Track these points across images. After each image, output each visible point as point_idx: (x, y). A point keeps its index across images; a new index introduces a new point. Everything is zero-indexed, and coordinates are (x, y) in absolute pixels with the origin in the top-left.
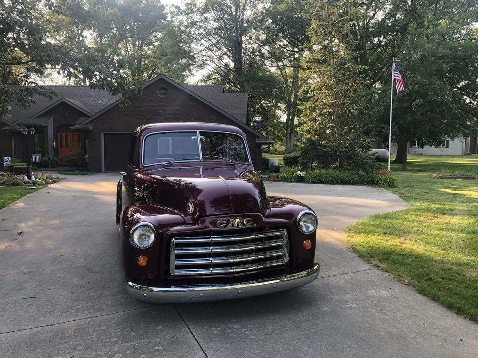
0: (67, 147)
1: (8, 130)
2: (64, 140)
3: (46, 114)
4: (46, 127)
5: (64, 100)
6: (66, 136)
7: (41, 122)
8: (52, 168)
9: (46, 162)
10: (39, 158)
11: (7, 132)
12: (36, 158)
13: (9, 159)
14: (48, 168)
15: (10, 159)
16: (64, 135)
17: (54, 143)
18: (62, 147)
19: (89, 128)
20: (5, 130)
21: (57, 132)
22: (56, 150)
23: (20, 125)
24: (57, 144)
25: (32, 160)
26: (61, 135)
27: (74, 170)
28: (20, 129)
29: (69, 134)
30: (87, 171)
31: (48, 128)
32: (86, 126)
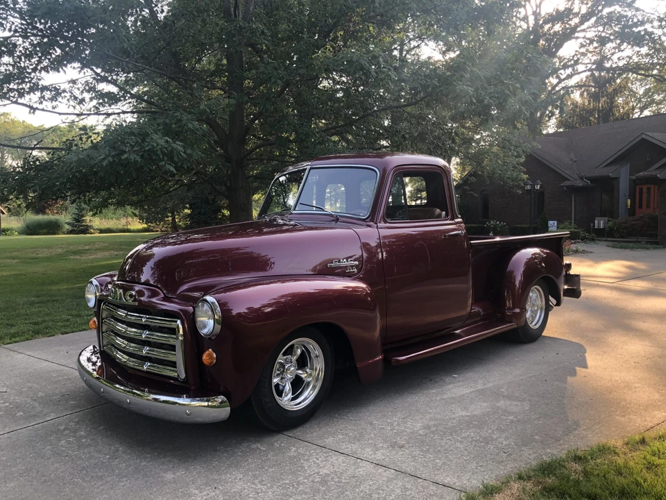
0: (648, 206)
1: (567, 187)
2: (645, 196)
3: (619, 160)
4: (617, 179)
5: (644, 136)
6: (649, 189)
7: (610, 172)
8: (619, 238)
9: (611, 229)
10: (604, 223)
11: (565, 188)
12: (600, 223)
13: (554, 224)
14: (614, 237)
15: (556, 224)
16: (645, 190)
17: (629, 201)
18: (641, 206)
19: (658, 176)
20: (563, 186)
21: (634, 184)
22: (632, 212)
23: (582, 179)
24: (633, 203)
25: (594, 226)
26: (641, 190)
27: (640, 242)
28: (580, 183)
29: (652, 187)
30: (657, 243)
31: (621, 180)
32: (654, 173)
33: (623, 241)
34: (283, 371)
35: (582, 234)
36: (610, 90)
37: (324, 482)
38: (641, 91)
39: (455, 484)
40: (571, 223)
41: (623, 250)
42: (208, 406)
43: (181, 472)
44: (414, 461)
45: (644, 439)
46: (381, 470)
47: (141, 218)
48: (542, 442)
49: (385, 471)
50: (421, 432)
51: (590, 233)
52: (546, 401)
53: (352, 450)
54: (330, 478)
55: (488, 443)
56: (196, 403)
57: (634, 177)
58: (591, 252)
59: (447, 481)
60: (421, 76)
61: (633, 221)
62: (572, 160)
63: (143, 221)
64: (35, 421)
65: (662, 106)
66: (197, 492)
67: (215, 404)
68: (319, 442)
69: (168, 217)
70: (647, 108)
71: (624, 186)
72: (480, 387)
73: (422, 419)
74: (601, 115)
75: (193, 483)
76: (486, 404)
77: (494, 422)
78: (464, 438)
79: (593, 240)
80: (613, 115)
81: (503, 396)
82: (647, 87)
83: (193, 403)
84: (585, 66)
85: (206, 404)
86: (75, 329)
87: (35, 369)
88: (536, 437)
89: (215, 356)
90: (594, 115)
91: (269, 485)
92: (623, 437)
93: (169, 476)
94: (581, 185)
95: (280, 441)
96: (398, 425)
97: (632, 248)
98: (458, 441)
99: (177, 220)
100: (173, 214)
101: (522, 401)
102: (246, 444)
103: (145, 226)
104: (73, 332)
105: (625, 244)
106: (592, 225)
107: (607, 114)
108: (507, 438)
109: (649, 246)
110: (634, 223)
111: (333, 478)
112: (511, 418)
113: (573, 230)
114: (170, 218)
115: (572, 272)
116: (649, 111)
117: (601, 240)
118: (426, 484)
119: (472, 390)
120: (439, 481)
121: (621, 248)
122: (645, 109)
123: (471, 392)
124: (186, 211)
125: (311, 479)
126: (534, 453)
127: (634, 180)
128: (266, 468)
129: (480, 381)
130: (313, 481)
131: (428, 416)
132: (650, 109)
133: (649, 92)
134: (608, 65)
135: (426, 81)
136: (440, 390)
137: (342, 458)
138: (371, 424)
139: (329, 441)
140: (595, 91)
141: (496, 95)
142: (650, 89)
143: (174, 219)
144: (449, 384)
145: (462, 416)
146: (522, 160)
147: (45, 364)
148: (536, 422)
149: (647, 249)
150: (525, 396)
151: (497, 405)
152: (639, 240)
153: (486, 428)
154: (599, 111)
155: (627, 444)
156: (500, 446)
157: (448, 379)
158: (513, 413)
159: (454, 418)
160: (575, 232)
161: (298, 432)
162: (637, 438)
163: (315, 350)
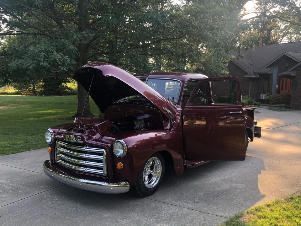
0: (286, 89)
1: (247, 78)
2: (284, 84)
3: (273, 65)
4: (271, 74)
5: (285, 54)
7: (268, 71)
8: (272, 104)
9: (268, 100)
10: (265, 97)
11: (246, 78)
12: (263, 97)
14: (269, 104)
15: (242, 97)
16: (285, 81)
17: (277, 86)
18: (282, 89)
19: (292, 75)
20: (245, 77)
21: (280, 78)
22: (278, 91)
23: (255, 74)
24: (279, 87)
25: (260, 98)
26: (283, 80)
27: (282, 107)
28: (254, 76)
29: (288, 79)
30: (290, 108)
31: (274, 75)
32: (289, 73)
33: (274, 106)
34: (145, 171)
35: (255, 102)
36: (269, 27)
37: (171, 216)
38: (283, 27)
39: (223, 215)
40: (249, 96)
41: (274, 111)
42: (118, 186)
43: (110, 214)
44: (205, 207)
45: (292, 197)
46: (193, 211)
47: (15, 87)
48: (253, 199)
49: (195, 211)
50: (204, 196)
51: (258, 102)
52: (252, 184)
53: (178, 204)
54: (173, 215)
55: (232, 200)
56: (111, 185)
57: (280, 75)
58: (259, 112)
59: (220, 214)
60: (185, 25)
61: (280, 96)
62: (250, 64)
63: (16, 88)
64: (30, 195)
65: (293, 35)
66: (121, 221)
67: (121, 185)
68: (163, 201)
69: (31, 86)
70: (285, 36)
71: (275, 78)
72: (223, 178)
73: (202, 191)
74: (264, 40)
75: (118, 218)
76: (227, 185)
77: (233, 192)
78: (222, 198)
79: (259, 105)
80: (270, 40)
81: (234, 182)
82: (286, 25)
83: (109, 185)
84: (256, 14)
85: (117, 185)
86: (18, 151)
87: (12, 171)
88: (251, 198)
89: (122, 165)
90: (260, 40)
91: (150, 218)
92: (284, 197)
93: (106, 215)
94: (254, 77)
95: (146, 201)
96: (193, 194)
97: (278, 110)
98: (220, 200)
99: (35, 88)
100: (33, 84)
101: (242, 183)
102: (132, 202)
103: (17, 91)
104: (17, 153)
105: (275, 108)
106: (259, 97)
107: (267, 40)
108: (239, 198)
109: (286, 109)
110: (280, 97)
111: (174, 215)
112: (239, 190)
113: (250, 100)
114: (32, 87)
115: (257, 125)
116: (286, 37)
117: (263, 105)
118: (212, 215)
119: (220, 179)
120: (217, 214)
121: (274, 110)
122: (284, 36)
123: (220, 180)
124: (41, 83)
125: (166, 215)
126: (251, 204)
127: (280, 76)
128: (145, 211)
129: (222, 175)
130: (167, 216)
131: (205, 190)
132: (287, 36)
133: (287, 28)
134: (268, 14)
135: (187, 28)
136: (206, 179)
137: (175, 207)
138: (182, 194)
139: (167, 200)
140: (261, 28)
141: (223, 38)
142: (287, 26)
143: (34, 88)
144: (209, 177)
145: (219, 190)
146: (227, 65)
147: (15, 169)
148: (249, 192)
149: (285, 111)
150: (243, 182)
151: (232, 185)
152: (281, 106)
153: (230, 195)
154: (263, 38)
155: (286, 199)
156: (237, 201)
157: (208, 175)
158: (239, 189)
159: (216, 191)
160: (251, 101)
161: (152, 197)
162: (290, 197)
163: (158, 162)
